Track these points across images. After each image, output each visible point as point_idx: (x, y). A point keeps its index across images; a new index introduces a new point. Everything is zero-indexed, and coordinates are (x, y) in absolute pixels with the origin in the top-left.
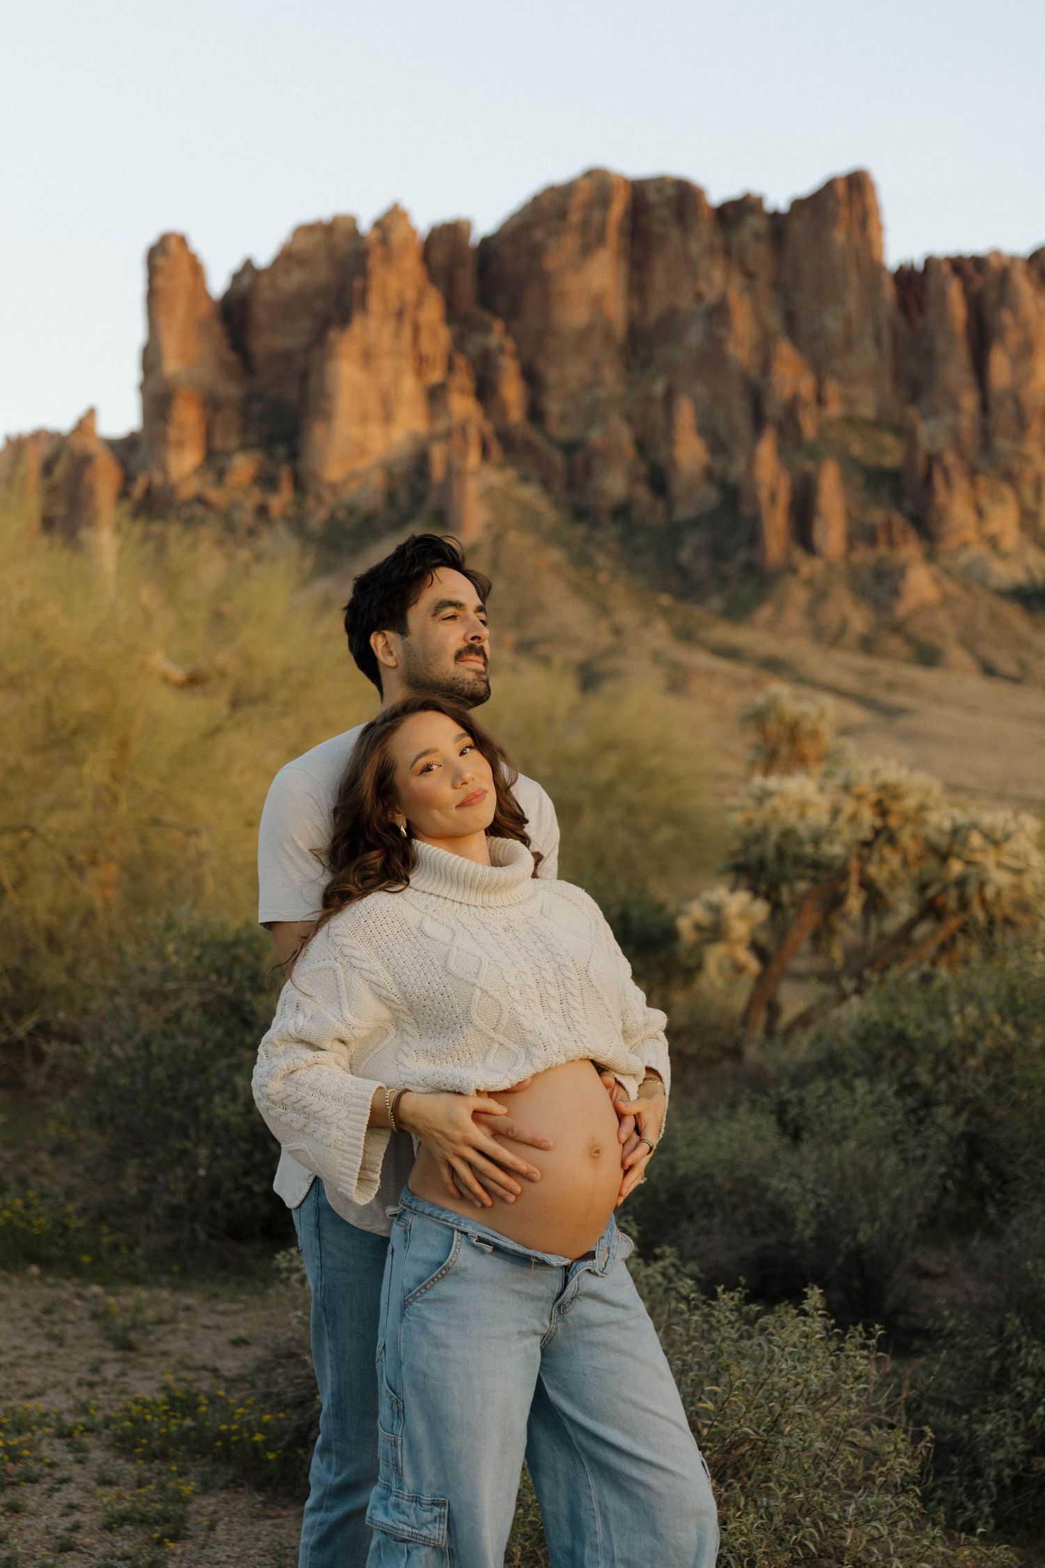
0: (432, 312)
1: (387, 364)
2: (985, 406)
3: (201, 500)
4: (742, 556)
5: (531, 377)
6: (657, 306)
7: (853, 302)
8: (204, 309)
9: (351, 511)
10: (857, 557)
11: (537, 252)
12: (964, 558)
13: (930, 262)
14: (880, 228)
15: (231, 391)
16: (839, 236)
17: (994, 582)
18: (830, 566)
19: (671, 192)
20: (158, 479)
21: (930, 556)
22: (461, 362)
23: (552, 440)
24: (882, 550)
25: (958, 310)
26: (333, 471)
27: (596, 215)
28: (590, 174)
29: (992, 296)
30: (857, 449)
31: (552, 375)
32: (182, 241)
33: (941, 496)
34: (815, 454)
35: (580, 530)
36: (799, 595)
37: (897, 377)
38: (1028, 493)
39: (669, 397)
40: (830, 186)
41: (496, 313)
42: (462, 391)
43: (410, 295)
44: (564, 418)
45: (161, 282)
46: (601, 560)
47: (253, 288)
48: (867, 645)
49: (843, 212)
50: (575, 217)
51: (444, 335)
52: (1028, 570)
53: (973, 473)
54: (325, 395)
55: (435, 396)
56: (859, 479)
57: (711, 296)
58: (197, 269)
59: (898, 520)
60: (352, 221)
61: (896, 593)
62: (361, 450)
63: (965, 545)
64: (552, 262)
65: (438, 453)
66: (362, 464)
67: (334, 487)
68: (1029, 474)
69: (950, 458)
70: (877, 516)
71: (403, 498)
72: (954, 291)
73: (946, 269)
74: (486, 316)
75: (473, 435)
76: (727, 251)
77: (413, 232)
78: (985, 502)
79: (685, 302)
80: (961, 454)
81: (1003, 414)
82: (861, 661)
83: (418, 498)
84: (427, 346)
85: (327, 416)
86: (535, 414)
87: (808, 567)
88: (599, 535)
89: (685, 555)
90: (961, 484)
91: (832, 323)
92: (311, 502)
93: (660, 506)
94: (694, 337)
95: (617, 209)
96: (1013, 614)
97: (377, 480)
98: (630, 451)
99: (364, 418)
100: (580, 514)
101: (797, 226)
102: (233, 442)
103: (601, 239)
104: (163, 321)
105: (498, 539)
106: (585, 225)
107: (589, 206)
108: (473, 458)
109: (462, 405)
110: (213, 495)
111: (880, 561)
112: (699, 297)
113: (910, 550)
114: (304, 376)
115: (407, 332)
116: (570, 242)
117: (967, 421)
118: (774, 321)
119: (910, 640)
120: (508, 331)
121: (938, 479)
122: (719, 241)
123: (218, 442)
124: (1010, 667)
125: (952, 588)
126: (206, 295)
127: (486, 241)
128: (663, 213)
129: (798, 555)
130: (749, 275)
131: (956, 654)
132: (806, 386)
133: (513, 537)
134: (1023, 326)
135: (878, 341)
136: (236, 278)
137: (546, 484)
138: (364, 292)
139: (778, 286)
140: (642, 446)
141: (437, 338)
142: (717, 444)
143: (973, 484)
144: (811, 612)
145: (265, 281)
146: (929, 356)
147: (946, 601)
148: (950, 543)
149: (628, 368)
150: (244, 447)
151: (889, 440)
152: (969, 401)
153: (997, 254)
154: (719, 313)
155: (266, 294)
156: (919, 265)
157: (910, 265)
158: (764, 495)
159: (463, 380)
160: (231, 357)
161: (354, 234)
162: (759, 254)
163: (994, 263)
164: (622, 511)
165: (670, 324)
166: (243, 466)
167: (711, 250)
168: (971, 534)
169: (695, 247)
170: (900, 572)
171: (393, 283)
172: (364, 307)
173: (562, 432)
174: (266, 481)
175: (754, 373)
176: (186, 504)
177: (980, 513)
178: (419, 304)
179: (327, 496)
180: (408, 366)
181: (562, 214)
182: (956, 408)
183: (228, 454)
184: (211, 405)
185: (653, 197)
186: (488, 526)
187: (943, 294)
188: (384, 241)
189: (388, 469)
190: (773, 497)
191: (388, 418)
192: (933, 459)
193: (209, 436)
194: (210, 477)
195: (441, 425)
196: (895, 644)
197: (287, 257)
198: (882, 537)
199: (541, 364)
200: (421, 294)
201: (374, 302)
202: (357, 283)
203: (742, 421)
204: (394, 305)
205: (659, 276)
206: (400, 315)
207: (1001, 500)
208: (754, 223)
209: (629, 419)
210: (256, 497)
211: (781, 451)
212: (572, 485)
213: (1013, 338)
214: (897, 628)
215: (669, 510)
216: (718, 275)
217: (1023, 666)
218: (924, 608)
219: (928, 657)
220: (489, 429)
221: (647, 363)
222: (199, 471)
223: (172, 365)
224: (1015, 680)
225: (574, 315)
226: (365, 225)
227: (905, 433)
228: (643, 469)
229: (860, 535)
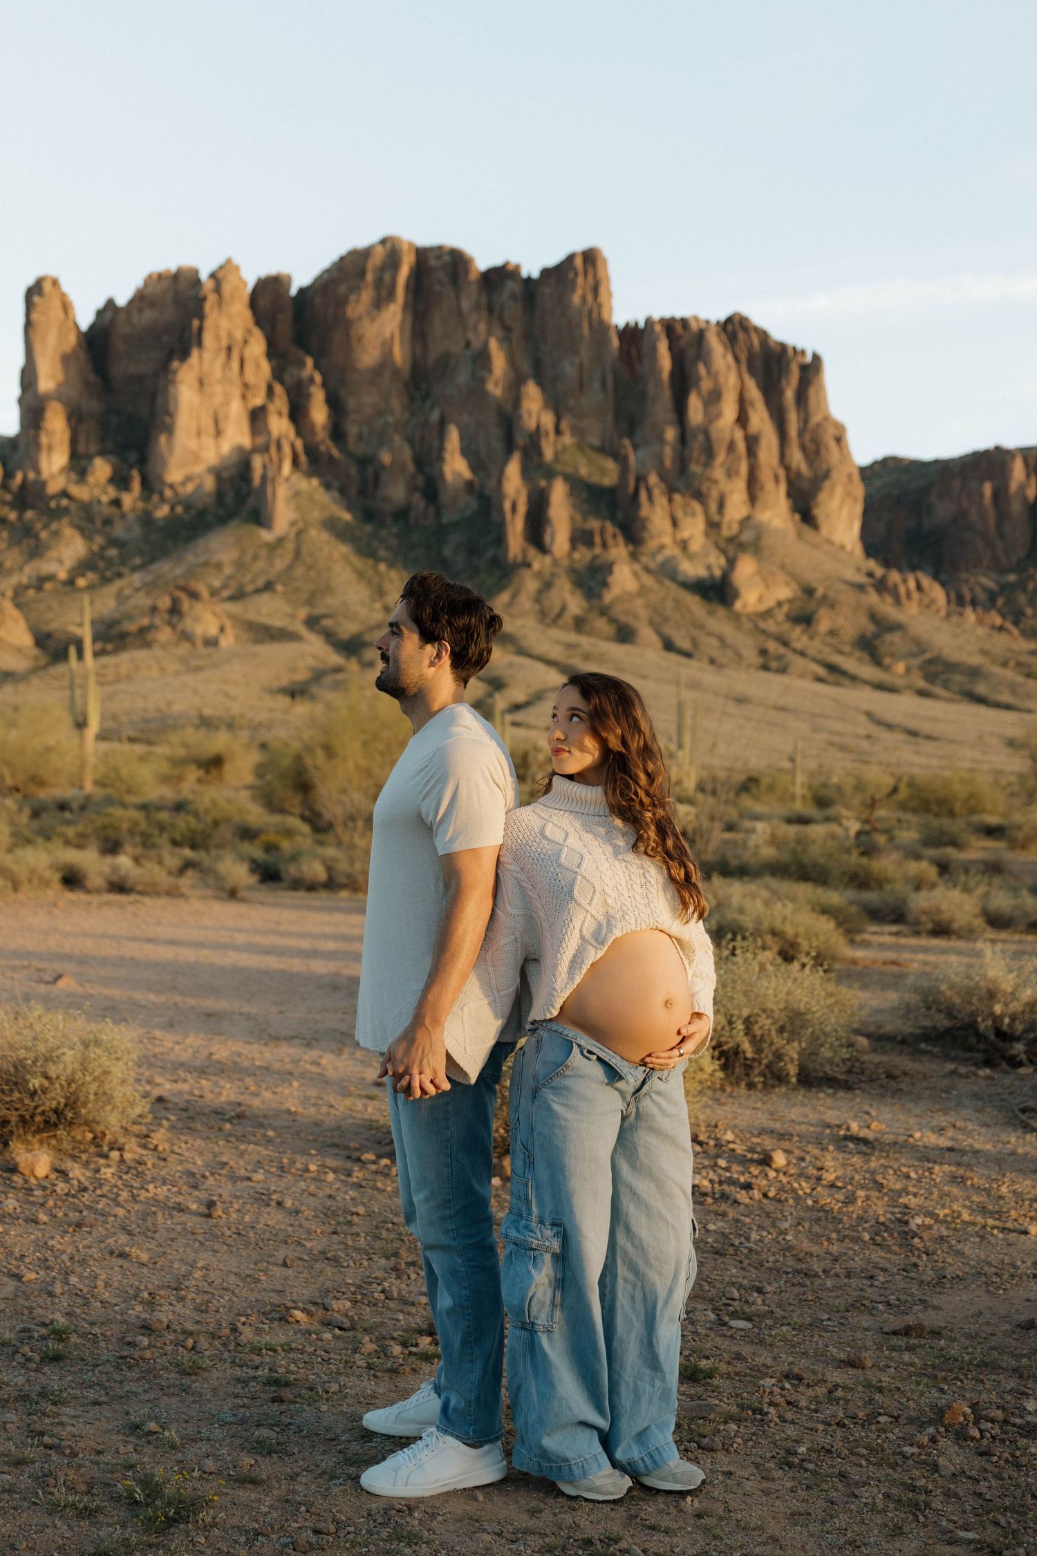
0: (257, 347)
1: (218, 389)
2: (683, 439)
3: (65, 494)
4: (490, 553)
5: (335, 404)
6: (435, 350)
7: (585, 355)
8: (72, 339)
9: (188, 507)
10: (577, 556)
11: (342, 303)
12: (660, 558)
13: (649, 322)
14: (610, 295)
15: (94, 406)
16: (576, 299)
17: (681, 578)
18: (555, 563)
19: (447, 258)
20: (31, 476)
21: (634, 556)
22: (278, 389)
23: (349, 454)
24: (598, 550)
25: (665, 361)
26: (174, 475)
27: (387, 276)
28: (384, 242)
29: (691, 352)
30: (584, 471)
31: (351, 403)
32: (55, 283)
33: (645, 511)
34: (550, 475)
35: (369, 528)
36: (531, 585)
37: (617, 415)
38: (713, 507)
39: (442, 425)
40: (571, 258)
41: (309, 353)
42: (280, 414)
43: (239, 335)
44: (360, 437)
45: (35, 316)
46: (382, 553)
47: (113, 322)
48: (579, 624)
49: (580, 280)
50: (370, 277)
51: (266, 367)
52: (709, 568)
53: (671, 490)
54: (169, 413)
55: (257, 417)
56: (584, 495)
57: (477, 344)
58: (66, 306)
59: (610, 528)
60: (195, 272)
61: (605, 584)
62: (196, 458)
63: (662, 547)
64: (352, 311)
65: (257, 462)
66: (199, 469)
67: (172, 487)
68: (715, 494)
69: (653, 479)
70: (594, 524)
71: (230, 498)
72: (663, 348)
73: (658, 328)
74: (301, 353)
75: (287, 450)
76: (490, 309)
77: (245, 284)
78: (679, 514)
79: (456, 348)
80: (662, 477)
81: (696, 445)
82: (572, 637)
83: (242, 498)
84: (250, 376)
85: (170, 430)
86: (337, 432)
87: (540, 563)
88: (383, 532)
89: (447, 551)
90: (661, 500)
91: (569, 369)
92: (156, 498)
93: (431, 510)
94: (463, 376)
95: (404, 271)
96: (694, 603)
97: (209, 484)
98: (411, 467)
99: (199, 434)
100: (368, 515)
101: (546, 290)
102: (93, 448)
103: (391, 296)
104: (37, 348)
105: (298, 534)
106: (379, 283)
107: (382, 268)
108: (287, 467)
109: (279, 425)
110: (75, 491)
111: (595, 558)
112: (468, 344)
113: (619, 551)
114: (153, 395)
115: (235, 364)
116: (366, 296)
117: (668, 452)
118: (526, 366)
119: (612, 620)
120: (317, 366)
121: (643, 496)
122: (484, 299)
123: (81, 448)
124: (685, 644)
125: (649, 581)
126: (77, 327)
127: (302, 291)
128: (441, 275)
129: (532, 552)
130: (507, 329)
131: (647, 634)
132: (548, 420)
133: (313, 532)
134: (713, 375)
135: (604, 385)
136: (100, 313)
137: (343, 491)
138: (200, 330)
139: (528, 337)
140: (419, 461)
141: (260, 369)
142: (477, 464)
143: (670, 500)
144: (538, 598)
145: (122, 318)
146: (642, 397)
147: (643, 591)
148: (652, 545)
149: (412, 399)
150: (103, 453)
151: (610, 465)
152: (670, 434)
153: (696, 318)
154: (482, 359)
155: (123, 329)
156: (642, 325)
157: (632, 324)
158: (507, 506)
159: (280, 403)
160: (93, 378)
161: (197, 282)
162: (513, 311)
163: (694, 326)
164: (402, 514)
165: (446, 363)
166: (101, 469)
167: (477, 307)
168: (667, 540)
169: (466, 304)
170: (608, 568)
171: (224, 324)
172: (200, 344)
173: (359, 450)
174: (120, 481)
175: (508, 407)
176: (52, 498)
177: (675, 523)
178: (246, 342)
179: (168, 493)
180: (236, 392)
181: (362, 274)
182: (661, 440)
183: (90, 458)
184: (75, 418)
185: (433, 262)
186: (293, 524)
187: (654, 349)
188: (218, 289)
189: (217, 472)
190: (514, 508)
191: (218, 433)
192: (641, 479)
193: (74, 442)
194: (73, 476)
195: (260, 440)
196: (601, 624)
197: (141, 299)
198: (597, 539)
199: (342, 393)
200: (249, 332)
201: (208, 339)
202: (196, 323)
203: (497, 445)
204: (225, 343)
205: (437, 327)
206: (229, 349)
207: (693, 514)
208: (511, 285)
209: (411, 441)
210: (112, 492)
211: (525, 472)
212: (363, 492)
213: (706, 385)
214: (604, 612)
215: (438, 514)
216: (482, 327)
217: (695, 643)
218: (627, 597)
219: (625, 635)
220: (299, 444)
221: (427, 395)
222: (63, 470)
223: (46, 384)
224: (688, 655)
225: (368, 357)
226: (204, 276)
227: (621, 459)
228: (420, 481)
229: (581, 538)
